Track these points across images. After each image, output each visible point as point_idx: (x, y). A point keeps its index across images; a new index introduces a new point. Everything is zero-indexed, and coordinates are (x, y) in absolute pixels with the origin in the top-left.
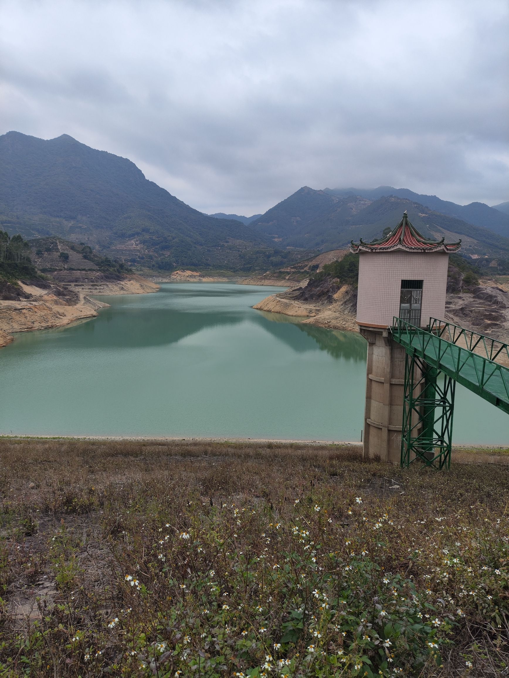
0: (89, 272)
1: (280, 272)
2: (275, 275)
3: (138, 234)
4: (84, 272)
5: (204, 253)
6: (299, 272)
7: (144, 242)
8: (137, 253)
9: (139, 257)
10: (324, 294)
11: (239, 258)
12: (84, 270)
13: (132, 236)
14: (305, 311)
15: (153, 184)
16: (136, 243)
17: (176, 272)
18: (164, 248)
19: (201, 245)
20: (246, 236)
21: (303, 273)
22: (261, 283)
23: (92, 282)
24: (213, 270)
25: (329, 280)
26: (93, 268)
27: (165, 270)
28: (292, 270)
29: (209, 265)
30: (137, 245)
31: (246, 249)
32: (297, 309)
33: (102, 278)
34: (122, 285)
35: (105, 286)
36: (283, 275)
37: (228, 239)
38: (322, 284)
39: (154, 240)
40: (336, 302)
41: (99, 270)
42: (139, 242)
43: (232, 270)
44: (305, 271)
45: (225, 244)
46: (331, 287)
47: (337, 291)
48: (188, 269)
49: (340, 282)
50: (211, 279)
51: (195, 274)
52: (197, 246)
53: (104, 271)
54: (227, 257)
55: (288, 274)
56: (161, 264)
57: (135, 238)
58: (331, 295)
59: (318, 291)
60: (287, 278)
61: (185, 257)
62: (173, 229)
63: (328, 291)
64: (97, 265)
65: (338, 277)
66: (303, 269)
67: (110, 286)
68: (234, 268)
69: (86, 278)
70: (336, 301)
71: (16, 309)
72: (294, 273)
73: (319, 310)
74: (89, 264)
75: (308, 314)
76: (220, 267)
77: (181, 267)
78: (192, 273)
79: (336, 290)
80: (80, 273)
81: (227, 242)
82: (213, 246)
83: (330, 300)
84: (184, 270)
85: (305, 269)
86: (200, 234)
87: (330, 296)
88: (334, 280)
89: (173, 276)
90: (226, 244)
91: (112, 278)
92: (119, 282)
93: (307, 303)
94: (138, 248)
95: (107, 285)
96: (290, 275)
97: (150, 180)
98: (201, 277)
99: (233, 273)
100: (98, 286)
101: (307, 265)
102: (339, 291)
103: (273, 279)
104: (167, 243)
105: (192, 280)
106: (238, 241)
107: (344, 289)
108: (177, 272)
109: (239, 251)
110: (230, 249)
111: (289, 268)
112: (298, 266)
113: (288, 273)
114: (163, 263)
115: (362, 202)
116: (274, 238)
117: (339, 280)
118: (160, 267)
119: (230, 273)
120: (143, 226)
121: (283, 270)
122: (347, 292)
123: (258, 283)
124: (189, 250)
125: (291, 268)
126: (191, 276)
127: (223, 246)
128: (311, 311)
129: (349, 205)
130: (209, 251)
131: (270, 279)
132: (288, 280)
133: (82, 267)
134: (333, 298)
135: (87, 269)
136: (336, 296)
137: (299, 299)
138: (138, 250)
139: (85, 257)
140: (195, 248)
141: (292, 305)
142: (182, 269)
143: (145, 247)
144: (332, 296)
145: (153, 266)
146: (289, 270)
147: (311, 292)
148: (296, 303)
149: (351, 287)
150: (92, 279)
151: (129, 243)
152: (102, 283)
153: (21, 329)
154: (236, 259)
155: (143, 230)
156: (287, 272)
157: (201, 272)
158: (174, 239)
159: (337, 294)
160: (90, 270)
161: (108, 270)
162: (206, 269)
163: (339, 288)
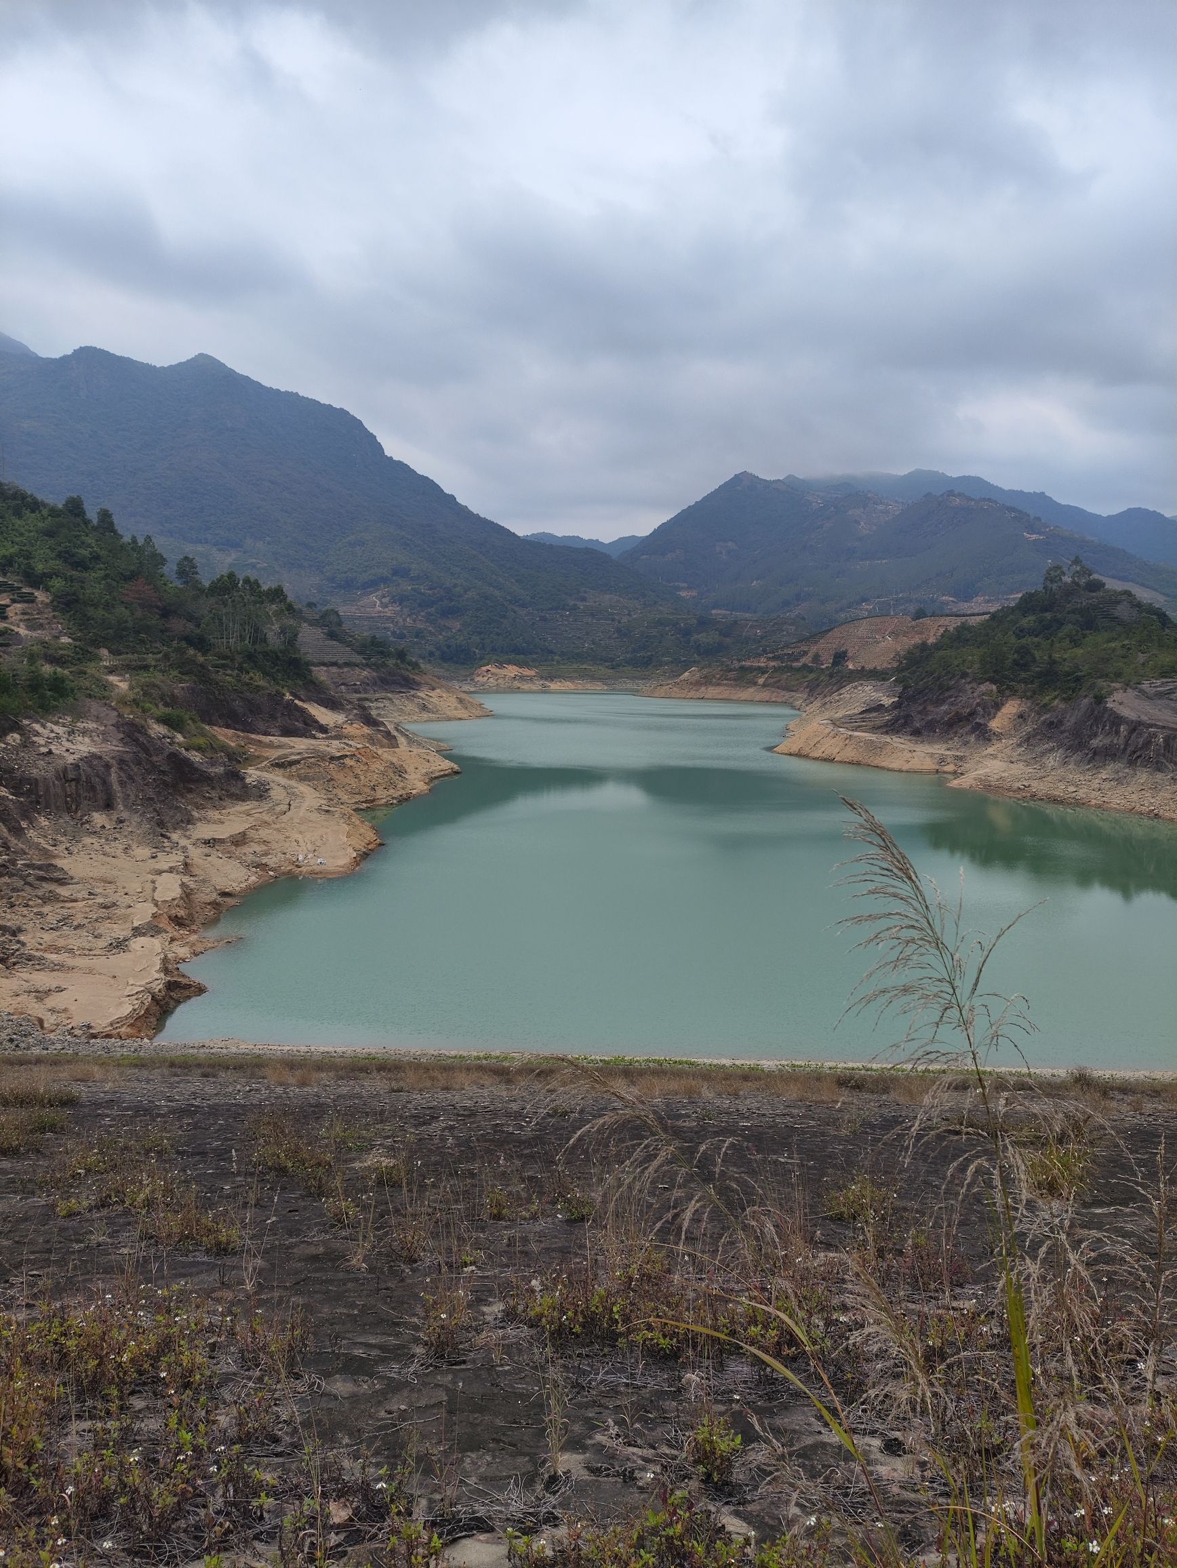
0: (346, 670)
1: (742, 668)
2: (732, 675)
3: (384, 580)
4: (334, 669)
5: (533, 624)
6: (791, 669)
7: (401, 599)
8: (387, 625)
9: (394, 633)
10: (960, 721)
11: (616, 635)
12: (334, 664)
13: (372, 585)
14: (928, 759)
15: (402, 467)
16: (381, 603)
17: (484, 668)
18: (448, 613)
19: (523, 606)
20: (621, 585)
21: (798, 670)
22: (698, 695)
23: (356, 692)
24: (564, 664)
25: (968, 687)
26: (354, 660)
27: (456, 663)
28: (772, 664)
29: (551, 652)
30: (384, 606)
31: (629, 615)
32: (907, 755)
33: (375, 684)
34: (423, 699)
35: (387, 703)
36: (750, 676)
37: (585, 592)
38: (951, 697)
39: (423, 594)
40: (1001, 739)
41: (367, 665)
42: (388, 599)
43: (607, 664)
44: (805, 666)
45: (579, 603)
46: (978, 704)
47: (995, 714)
48: (509, 663)
49: (999, 692)
50: (568, 685)
51: (527, 672)
52: (516, 609)
53: (377, 667)
54: (587, 634)
55: (763, 673)
56: (445, 649)
57: (378, 590)
58: (981, 721)
59: (946, 713)
60: (761, 681)
61: (498, 634)
62: (458, 570)
63: (972, 714)
64: (359, 653)
65: (993, 681)
66: (797, 660)
67: (397, 702)
68: (612, 660)
69: (342, 684)
70: (999, 736)
71: (332, 758)
72: (776, 669)
73: (961, 758)
74: (342, 653)
75: (937, 767)
76: (579, 657)
77: (495, 657)
78: (521, 670)
79: (993, 711)
80: (326, 671)
81: (584, 599)
82: (551, 609)
83: (985, 735)
84: (501, 665)
85: (803, 660)
86: (517, 581)
87: (979, 725)
88: (983, 688)
89: (480, 679)
90: (581, 605)
91: (394, 682)
92: (413, 692)
93: (922, 742)
94: (389, 612)
95: (390, 699)
96: (766, 676)
97: (395, 458)
98: (546, 679)
99: (611, 671)
100: (372, 702)
101: (805, 653)
102: (999, 714)
103: (725, 685)
104: (452, 601)
105: (526, 686)
106: (607, 597)
107: (1012, 708)
108: (489, 667)
109: (613, 620)
110: (592, 615)
111: (762, 659)
112: (785, 654)
113: (763, 671)
114: (449, 647)
115: (880, 507)
116: (678, 588)
117: (994, 687)
118: (446, 658)
119: (603, 670)
120: (395, 562)
121: (748, 664)
122: (1021, 716)
123: (692, 694)
124: (504, 617)
125: (769, 659)
126: (522, 678)
127: (575, 608)
128: (942, 760)
129: (850, 512)
130: (544, 619)
131: (719, 685)
132: (764, 685)
133: (327, 659)
134: (991, 730)
135: (340, 662)
136: (995, 725)
137: (898, 732)
138: (390, 617)
139: (332, 636)
140: (515, 612)
141: (890, 747)
142: (497, 661)
143: (406, 610)
144: (986, 725)
145: (431, 654)
146: (763, 665)
147: (927, 715)
148: (896, 741)
149: (1029, 704)
150: (355, 685)
151: (365, 601)
152: (377, 695)
153: (356, 803)
154: (610, 638)
155: (395, 572)
156: (759, 668)
157: (536, 667)
158: (466, 591)
159: (996, 720)
160: (347, 664)
161: (384, 665)
162: (546, 660)
163: (998, 706)
